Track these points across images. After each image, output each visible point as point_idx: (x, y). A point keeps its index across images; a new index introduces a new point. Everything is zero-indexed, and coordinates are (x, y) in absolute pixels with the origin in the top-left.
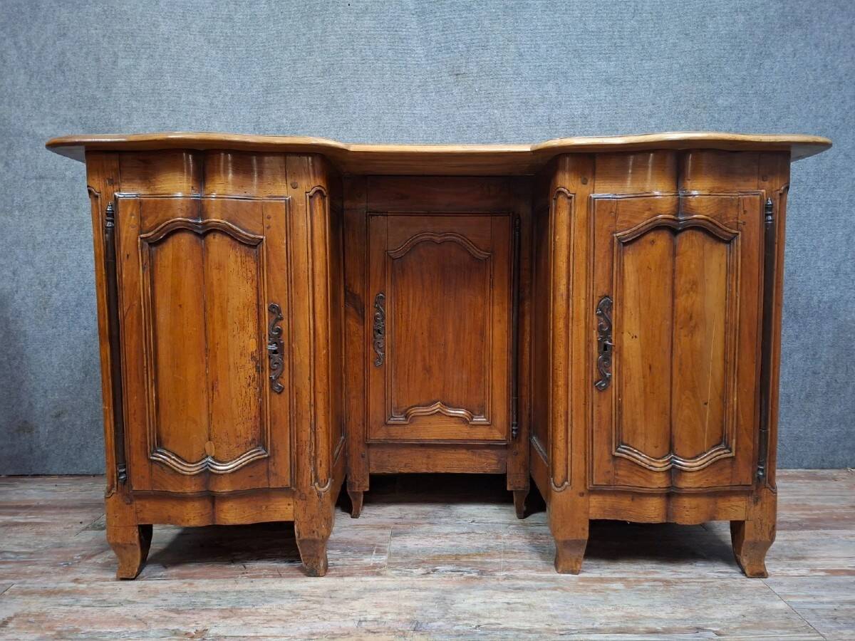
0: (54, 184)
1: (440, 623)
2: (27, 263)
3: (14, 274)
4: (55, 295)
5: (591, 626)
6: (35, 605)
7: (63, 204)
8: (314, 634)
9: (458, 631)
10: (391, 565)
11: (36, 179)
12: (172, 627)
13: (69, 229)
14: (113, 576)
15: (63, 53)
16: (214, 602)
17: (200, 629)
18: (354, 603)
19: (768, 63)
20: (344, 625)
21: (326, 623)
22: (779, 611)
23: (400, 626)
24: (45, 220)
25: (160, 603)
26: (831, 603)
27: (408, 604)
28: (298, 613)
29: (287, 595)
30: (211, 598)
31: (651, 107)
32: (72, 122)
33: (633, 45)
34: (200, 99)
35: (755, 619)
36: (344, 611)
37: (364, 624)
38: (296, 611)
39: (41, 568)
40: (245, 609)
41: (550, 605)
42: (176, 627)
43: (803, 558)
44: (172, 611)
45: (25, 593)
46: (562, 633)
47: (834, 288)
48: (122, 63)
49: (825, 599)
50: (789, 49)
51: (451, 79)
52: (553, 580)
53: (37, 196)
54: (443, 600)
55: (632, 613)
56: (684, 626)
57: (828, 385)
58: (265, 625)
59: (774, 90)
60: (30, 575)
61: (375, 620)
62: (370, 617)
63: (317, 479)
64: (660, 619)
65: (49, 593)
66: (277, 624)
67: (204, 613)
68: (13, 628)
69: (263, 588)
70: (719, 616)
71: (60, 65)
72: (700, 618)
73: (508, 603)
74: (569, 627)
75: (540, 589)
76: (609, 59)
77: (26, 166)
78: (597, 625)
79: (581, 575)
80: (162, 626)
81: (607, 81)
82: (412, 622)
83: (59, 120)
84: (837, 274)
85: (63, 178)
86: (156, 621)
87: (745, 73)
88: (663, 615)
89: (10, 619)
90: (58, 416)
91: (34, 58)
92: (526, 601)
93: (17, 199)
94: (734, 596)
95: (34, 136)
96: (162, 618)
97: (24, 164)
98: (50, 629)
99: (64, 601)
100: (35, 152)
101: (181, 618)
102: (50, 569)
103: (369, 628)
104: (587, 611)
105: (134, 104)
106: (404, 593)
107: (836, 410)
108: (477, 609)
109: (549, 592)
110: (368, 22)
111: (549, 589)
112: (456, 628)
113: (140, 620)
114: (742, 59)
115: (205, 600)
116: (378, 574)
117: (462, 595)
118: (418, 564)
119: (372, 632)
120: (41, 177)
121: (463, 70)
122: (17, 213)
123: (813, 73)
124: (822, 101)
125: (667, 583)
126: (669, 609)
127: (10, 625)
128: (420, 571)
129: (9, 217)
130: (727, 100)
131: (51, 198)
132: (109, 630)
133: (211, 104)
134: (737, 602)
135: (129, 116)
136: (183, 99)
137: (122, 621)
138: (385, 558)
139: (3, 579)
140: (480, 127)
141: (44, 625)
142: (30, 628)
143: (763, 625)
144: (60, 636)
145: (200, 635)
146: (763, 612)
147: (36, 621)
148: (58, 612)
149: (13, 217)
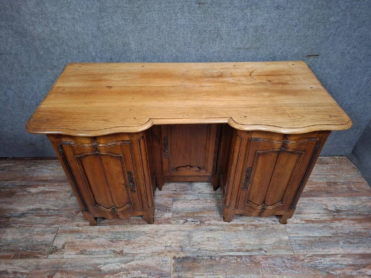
0: (7, 57)
1: (188, 248)
2: (9, 89)
4: (26, 101)
5: (230, 248)
6: (70, 238)
7: (15, 65)
8: (153, 253)
9: (193, 251)
10: (173, 218)
12: (113, 249)
13: (22, 76)
14: (88, 223)
16: (122, 237)
17: (121, 250)
18: (164, 238)
20: (161, 248)
21: (156, 247)
22: (285, 241)
23: (177, 249)
25: (106, 237)
26: (302, 237)
27: (179, 238)
28: (147, 243)
29: (143, 234)
30: (121, 235)
31: (297, 21)
34: (68, 16)
35: (276, 244)
36: (160, 242)
37: (167, 248)
38: (147, 241)
39: (64, 219)
40: (133, 240)
41: (220, 238)
42: (114, 249)
43: (301, 213)
44: (111, 241)
45: (65, 232)
46: (222, 252)
49: (300, 235)
52: (222, 225)
54: (189, 237)
55: (243, 242)
56: (256, 248)
58: (139, 248)
60: (62, 222)
61: (170, 246)
62: (168, 245)
63: (149, 207)
64: (250, 245)
65: (72, 232)
66: (142, 248)
67: (120, 242)
68: (67, 249)
69: (136, 230)
70: (268, 243)
72: (262, 244)
73: (208, 238)
74: (224, 249)
75: (218, 230)
78: (232, 248)
79: (232, 223)
80: (109, 249)
81: (278, 8)
82: (181, 247)
84: (357, 94)
85: (11, 54)
86: (107, 246)
88: (252, 243)
89: (64, 244)
90: (42, 141)
92: (213, 236)
94: (274, 234)
96: (109, 245)
98: (78, 249)
99: (78, 236)
101: (114, 244)
102: (68, 219)
103: (169, 250)
104: (230, 242)
106: (178, 232)
108: (199, 241)
109: (220, 232)
111: (221, 230)
113: (103, 246)
115: (119, 236)
116: (169, 223)
117: (195, 234)
118: (182, 217)
119: (170, 252)
125: (256, 226)
126: (254, 240)
127: (66, 248)
128: (182, 221)
130: (335, 18)
131: (9, 63)
132: (95, 250)
134: (274, 236)
135: (33, 25)
137: (97, 246)
138: (171, 214)
139: (54, 224)
140: (210, 31)
141: (76, 248)
142: (72, 249)
143: (279, 248)
144: (82, 253)
145: (121, 253)
146: (281, 241)
147: (72, 246)
148: (77, 241)
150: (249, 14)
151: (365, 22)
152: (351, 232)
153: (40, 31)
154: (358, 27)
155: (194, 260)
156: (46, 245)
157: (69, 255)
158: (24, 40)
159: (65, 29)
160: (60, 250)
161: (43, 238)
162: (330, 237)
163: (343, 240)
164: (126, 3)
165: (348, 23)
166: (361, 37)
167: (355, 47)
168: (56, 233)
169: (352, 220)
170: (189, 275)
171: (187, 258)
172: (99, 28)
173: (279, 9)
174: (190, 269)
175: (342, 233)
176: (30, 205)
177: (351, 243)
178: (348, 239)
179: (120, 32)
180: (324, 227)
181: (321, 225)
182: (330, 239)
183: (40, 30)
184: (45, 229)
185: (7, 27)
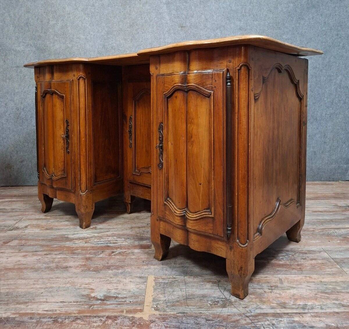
2: (11, 100)
3: (6, 105)
4: (22, 113)
7: (27, 77)
13: (28, 87)
15: (28, 19)
19: (302, 22)
24: (19, 83)
32: (31, 45)
33: (249, 15)
47: (331, 109)
48: (52, 23)
50: (311, 16)
51: (180, 29)
53: (16, 74)
57: (330, 147)
59: (305, 32)
71: (27, 23)
76: (240, 21)
83: (26, 44)
87: (294, 26)
91: (16, 21)
93: (8, 76)
95: (15, 51)
97: (11, 62)
100: (16, 57)
105: (56, 38)
107: (334, 157)
110: (147, 7)
114: (292, 21)
120: (18, 67)
121: (184, 25)
122: (8, 81)
123: (320, 25)
124: (324, 36)
130: (287, 36)
131: (21, 75)
135: (54, 43)
136: (75, 37)
149: (6, 82)
151: (311, 39)
154: (308, 43)
159: (78, 46)
165: (298, 40)
172: (104, 46)
173: (241, 30)
183: (57, 46)
185: (32, 45)
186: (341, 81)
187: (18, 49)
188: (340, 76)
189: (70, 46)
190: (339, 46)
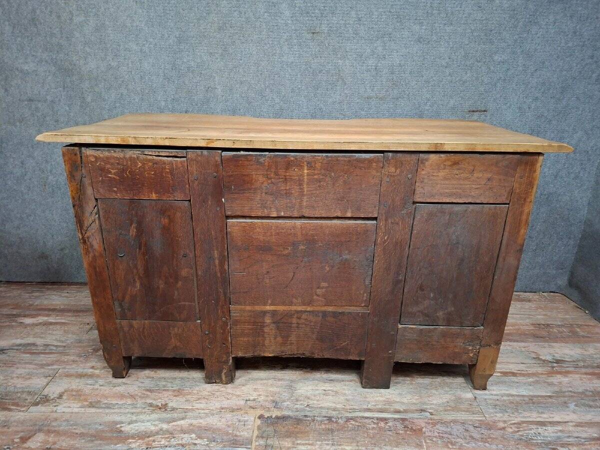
0: (40, 105)
1: (288, 403)
2: (29, 156)
3: (22, 163)
4: (51, 178)
5: (365, 407)
6: (75, 384)
7: (48, 118)
8: (223, 408)
9: (297, 408)
11: (28, 101)
12: (149, 401)
15: (34, 11)
16: (169, 385)
17: (164, 403)
18: (243, 388)
19: (534, 29)
20: (238, 403)
21: (229, 401)
22: (467, 400)
23: (267, 404)
25: (140, 385)
26: (497, 395)
27: (272, 389)
28: (214, 394)
30: (168, 382)
31: (447, 60)
32: (47, 62)
33: (439, 14)
34: (135, 47)
35: (452, 404)
36: (238, 393)
37: (249, 402)
38: (213, 392)
39: (72, 358)
40: (187, 390)
41: (347, 392)
42: (151, 401)
44: (148, 390)
45: (68, 376)
46: (350, 411)
47: (553, 186)
48: (77, 20)
49: (494, 393)
50: (551, 17)
51: (309, 36)
53: (29, 113)
54: (290, 387)
55: (389, 399)
56: (414, 408)
58: (197, 402)
59: (536, 50)
60: (67, 363)
61: (254, 400)
62: (252, 398)
64: (403, 403)
65: (81, 376)
66: (203, 401)
67: (164, 392)
68: (66, 399)
69: (195, 376)
70: (435, 402)
71: (33, 19)
72: (425, 403)
73: (325, 390)
74: (355, 407)
75: (343, 381)
76: (421, 24)
77: (20, 92)
78: (369, 406)
80: (143, 401)
81: (419, 40)
82: (273, 401)
83: (37, 60)
84: (556, 177)
85: (45, 101)
86: (140, 397)
88: (405, 401)
89: (63, 393)
91: (14, 13)
92: (335, 389)
93: (17, 115)
94: (447, 389)
95: (22, 71)
96: (143, 395)
97: (17, 91)
98: (86, 400)
99: (89, 382)
100: (24, 83)
101: (153, 395)
102: (77, 359)
103: (252, 405)
105: (87, 49)
106: (270, 382)
108: (308, 394)
109: (347, 383)
111: (348, 381)
112: (296, 406)
113: (132, 397)
114: (516, 27)
115: (164, 383)
117: (301, 384)
119: (253, 408)
120: (30, 100)
121: (318, 30)
122: (18, 124)
123: (566, 38)
124: (568, 59)
126: (409, 397)
127: (64, 397)
129: (13, 127)
130: (501, 57)
131: (39, 114)
132: (116, 402)
133: (141, 50)
134: (447, 392)
135: (85, 58)
136: (122, 47)
137: (122, 396)
139: (52, 365)
140: (328, 72)
141: (82, 398)
142: (75, 399)
143: (455, 409)
144: (91, 405)
145: (164, 407)
146: (459, 400)
147: (77, 395)
148: (87, 389)
149: (16, 126)
150: (380, 48)
151: (544, 63)
152: (587, 390)
153: (93, 67)
155: (298, 421)
156: (29, 393)
157: (69, 408)
158: (68, 80)
159: (128, 64)
160: (54, 401)
161: (28, 382)
162: (550, 397)
163: (575, 401)
164: (215, 32)
166: (544, 84)
167: (536, 99)
168: (52, 377)
169: (586, 374)
170: (287, 443)
171: (284, 418)
173: (421, 43)
174: (289, 435)
175: (571, 391)
176: (17, 338)
177: (591, 406)
178: (583, 401)
179: (203, 72)
180: (537, 382)
181: (531, 380)
182: (550, 400)
183: (92, 65)
184: (35, 371)
185: (49, 61)
186: (580, 140)
187: (26, 67)
188: (580, 132)
189: (114, 64)
190: (591, 77)
